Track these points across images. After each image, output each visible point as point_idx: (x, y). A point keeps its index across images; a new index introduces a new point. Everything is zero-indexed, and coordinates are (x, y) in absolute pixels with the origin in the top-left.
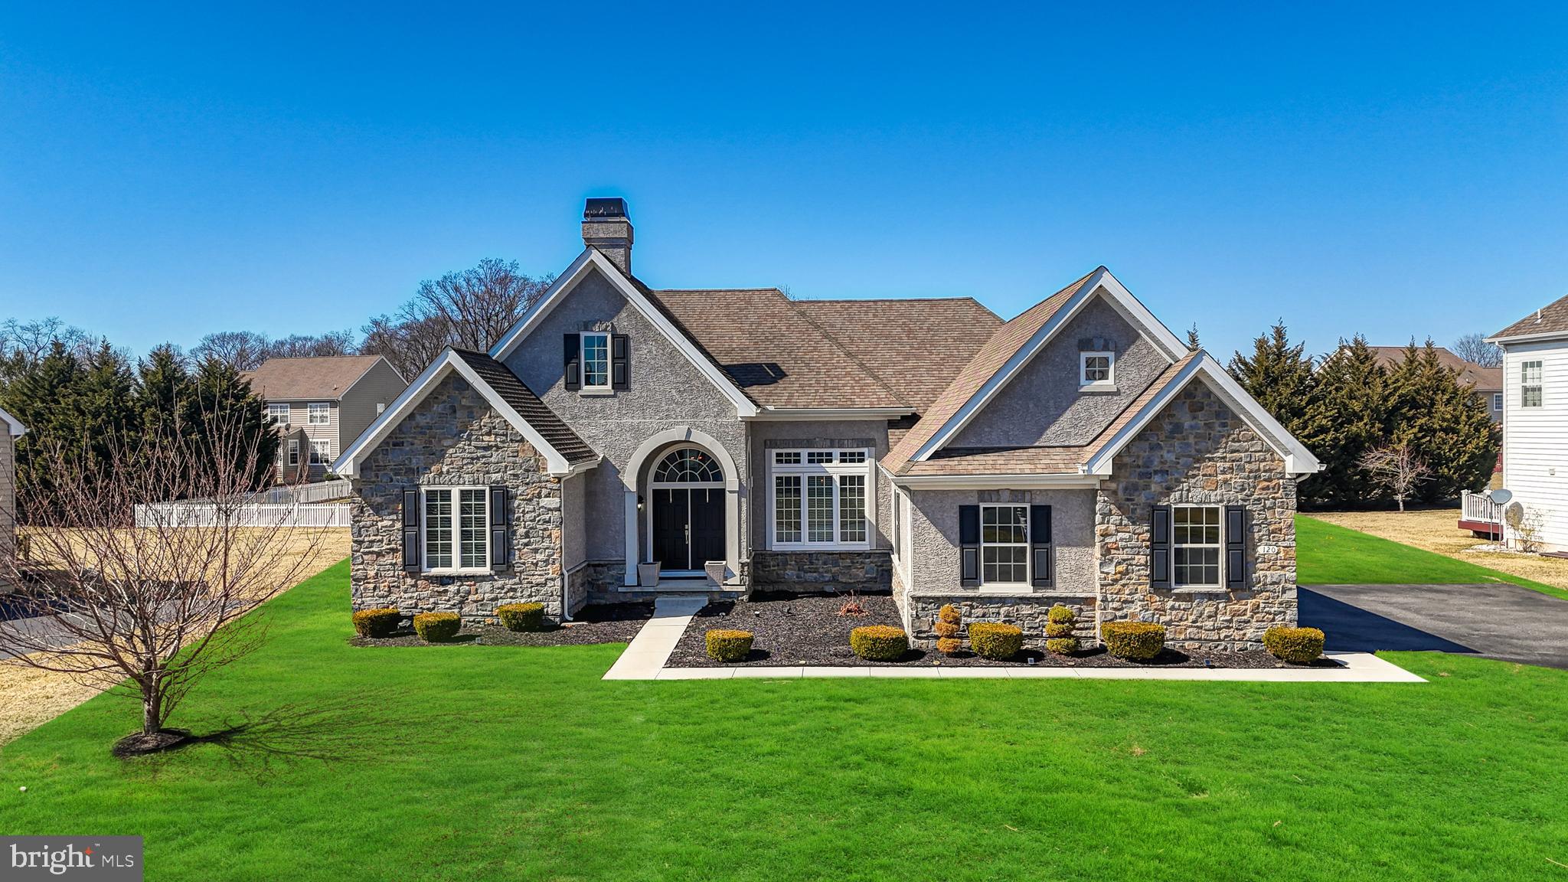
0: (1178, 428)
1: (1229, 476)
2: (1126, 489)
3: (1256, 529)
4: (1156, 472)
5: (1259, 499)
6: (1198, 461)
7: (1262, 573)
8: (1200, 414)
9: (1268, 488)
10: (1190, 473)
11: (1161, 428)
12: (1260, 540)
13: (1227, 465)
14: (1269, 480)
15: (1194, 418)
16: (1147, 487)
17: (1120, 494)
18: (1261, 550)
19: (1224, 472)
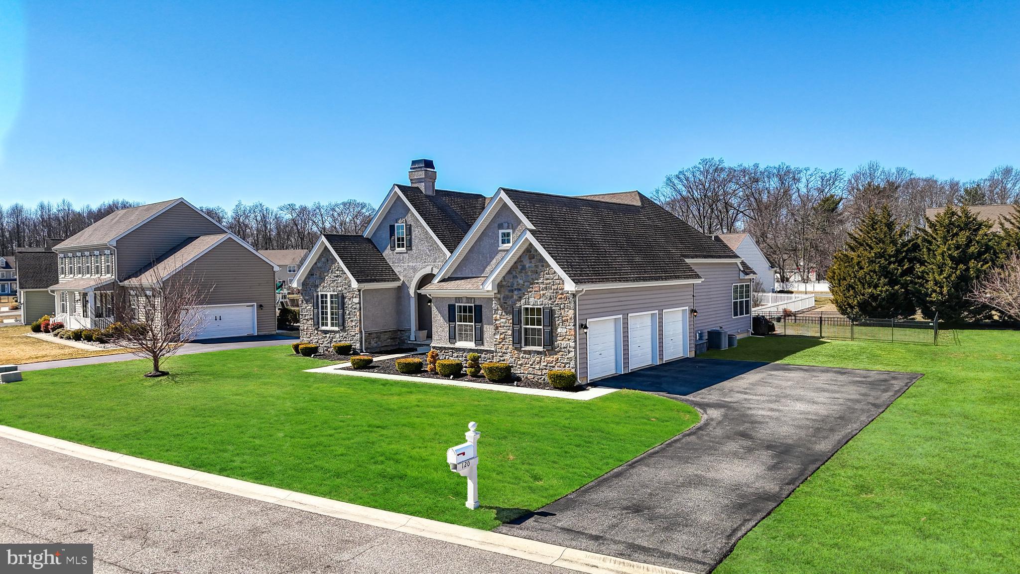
0: (524, 268)
1: (545, 292)
2: (504, 297)
3: (557, 319)
4: (515, 289)
5: (558, 304)
6: (532, 284)
7: (560, 343)
8: (533, 260)
9: (561, 298)
10: (529, 290)
11: (517, 268)
12: (559, 325)
13: (544, 286)
14: (562, 294)
15: (531, 262)
16: (512, 297)
17: (502, 299)
18: (559, 330)
19: (543, 290)
